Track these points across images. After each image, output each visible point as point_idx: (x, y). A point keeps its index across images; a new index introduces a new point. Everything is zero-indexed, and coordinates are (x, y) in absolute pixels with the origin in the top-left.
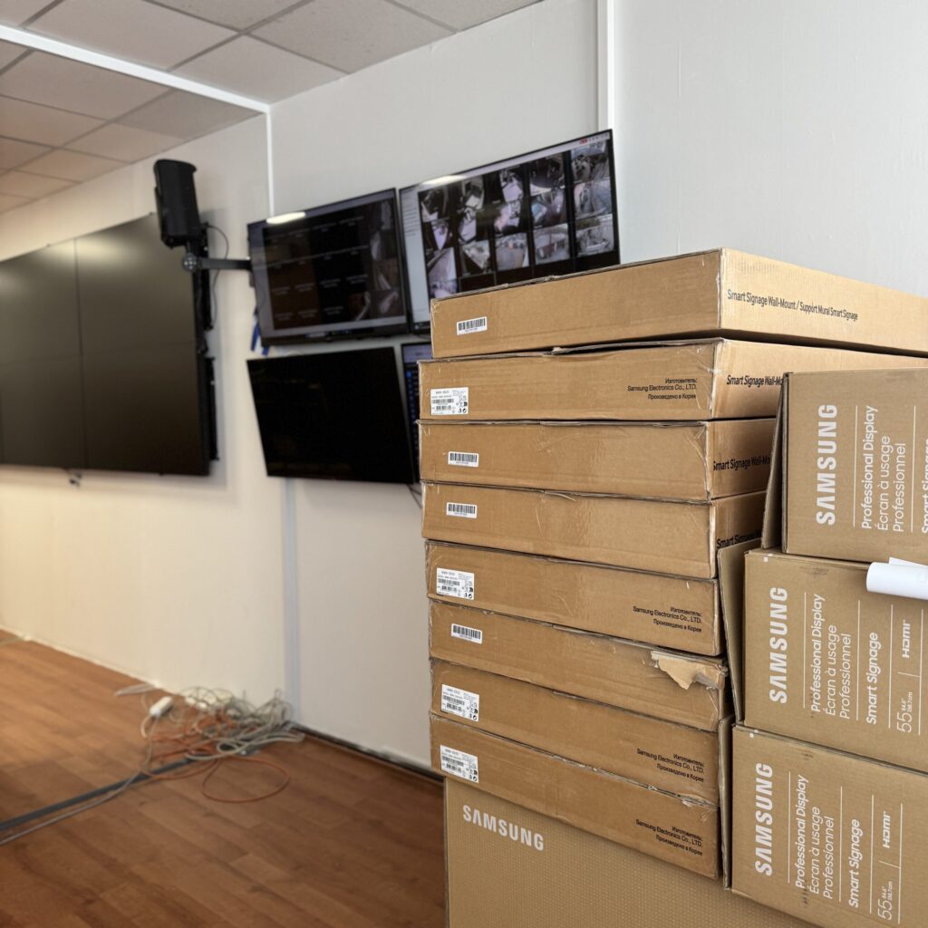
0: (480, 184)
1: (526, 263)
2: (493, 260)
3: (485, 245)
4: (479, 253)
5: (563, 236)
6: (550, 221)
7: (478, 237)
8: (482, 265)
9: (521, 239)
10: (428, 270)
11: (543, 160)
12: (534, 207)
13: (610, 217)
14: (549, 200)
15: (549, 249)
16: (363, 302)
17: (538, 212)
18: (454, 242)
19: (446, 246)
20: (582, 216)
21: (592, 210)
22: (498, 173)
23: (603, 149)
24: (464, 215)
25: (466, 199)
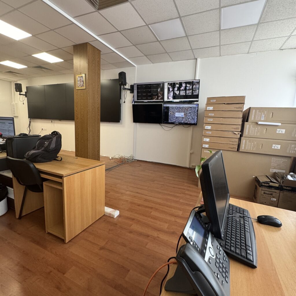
0: (179, 83)
1: (185, 95)
2: (179, 93)
3: (178, 91)
4: (177, 93)
5: (191, 92)
6: (189, 90)
7: (177, 90)
8: (177, 94)
9: (184, 91)
10: (168, 94)
11: (189, 82)
12: (187, 88)
13: (198, 90)
14: (189, 87)
15: (189, 93)
16: (155, 97)
17: (188, 88)
18: (173, 90)
19: (172, 91)
20: (194, 89)
21: (196, 89)
22: (182, 82)
23: (198, 82)
24: (175, 87)
25: (176, 85)
